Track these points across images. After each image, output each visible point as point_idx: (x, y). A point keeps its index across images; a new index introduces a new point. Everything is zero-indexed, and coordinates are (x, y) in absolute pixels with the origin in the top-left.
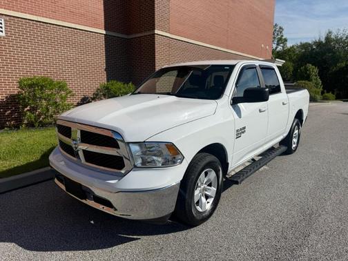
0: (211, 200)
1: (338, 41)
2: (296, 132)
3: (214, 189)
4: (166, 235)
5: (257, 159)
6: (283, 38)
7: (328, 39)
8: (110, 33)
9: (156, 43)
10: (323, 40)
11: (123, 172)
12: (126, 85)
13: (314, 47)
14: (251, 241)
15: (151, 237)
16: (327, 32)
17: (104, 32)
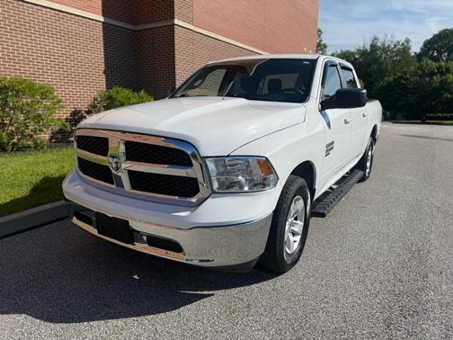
0: (298, 238)
1: (385, 49)
2: (370, 153)
3: (301, 224)
4: (247, 288)
5: (335, 187)
6: (323, 43)
7: (373, 46)
8: (110, 21)
9: (176, 37)
10: (368, 48)
11: (194, 200)
12: (135, 94)
13: (357, 56)
14: (361, 287)
15: (228, 291)
16: (373, 38)
17: (102, 19)
